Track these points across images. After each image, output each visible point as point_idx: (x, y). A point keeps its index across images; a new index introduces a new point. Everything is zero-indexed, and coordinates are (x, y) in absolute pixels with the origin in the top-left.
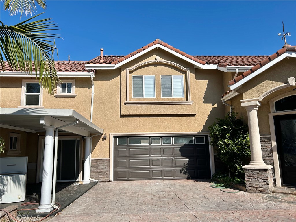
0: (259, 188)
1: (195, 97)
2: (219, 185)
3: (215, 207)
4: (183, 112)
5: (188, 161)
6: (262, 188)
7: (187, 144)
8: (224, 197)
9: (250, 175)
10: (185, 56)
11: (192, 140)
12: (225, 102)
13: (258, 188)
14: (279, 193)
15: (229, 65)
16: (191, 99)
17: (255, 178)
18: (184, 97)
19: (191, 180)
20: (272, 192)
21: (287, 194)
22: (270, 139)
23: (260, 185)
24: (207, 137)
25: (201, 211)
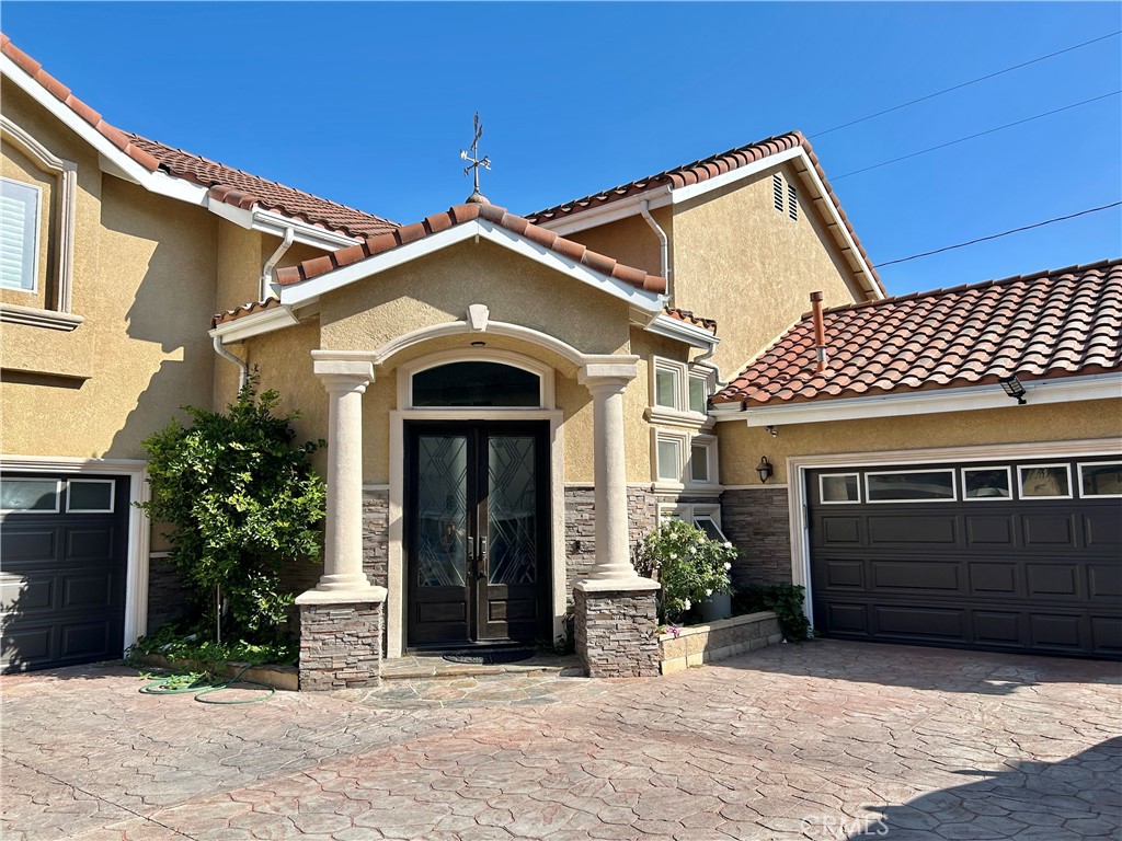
0: (346, 670)
1: (93, 301)
2: (183, 681)
3: (225, 770)
4: (25, 360)
5: (22, 591)
6: (355, 670)
7: (24, 511)
8: (233, 723)
9: (317, 627)
10: (67, 101)
11: (53, 495)
12: (222, 345)
13: (342, 669)
14: (404, 677)
15: (261, 204)
16: (69, 305)
17: (336, 638)
18: (35, 291)
19: (29, 679)
20: (384, 678)
21: (428, 676)
22: (385, 498)
23: (350, 660)
24: (123, 483)
25: (183, 802)
